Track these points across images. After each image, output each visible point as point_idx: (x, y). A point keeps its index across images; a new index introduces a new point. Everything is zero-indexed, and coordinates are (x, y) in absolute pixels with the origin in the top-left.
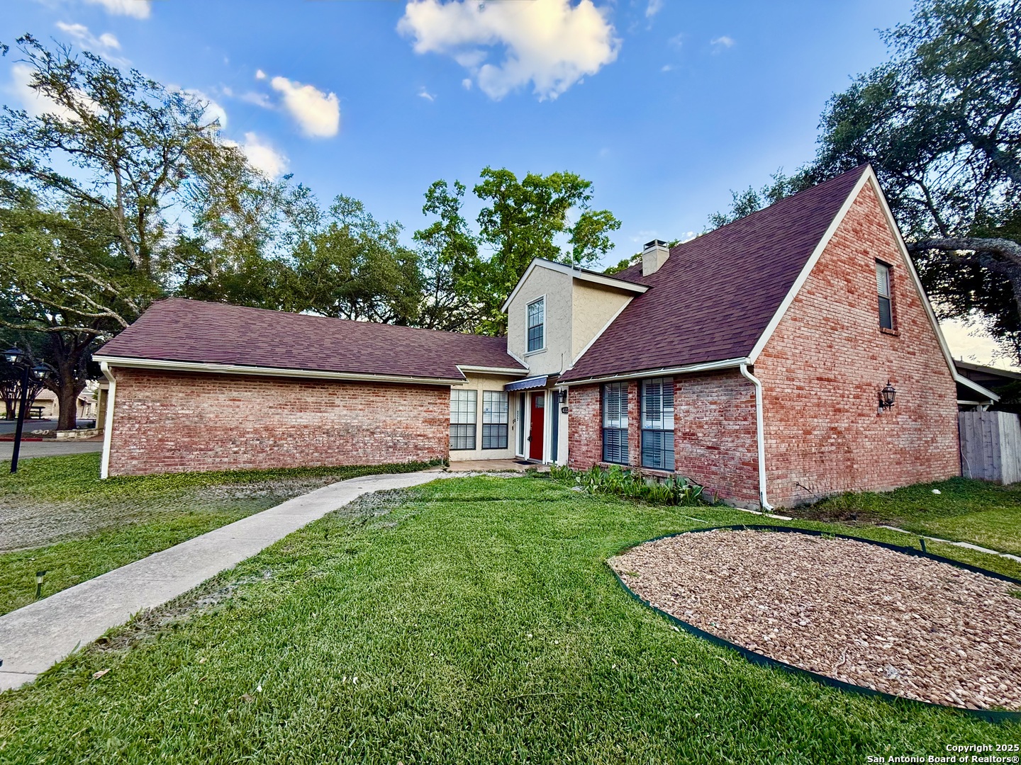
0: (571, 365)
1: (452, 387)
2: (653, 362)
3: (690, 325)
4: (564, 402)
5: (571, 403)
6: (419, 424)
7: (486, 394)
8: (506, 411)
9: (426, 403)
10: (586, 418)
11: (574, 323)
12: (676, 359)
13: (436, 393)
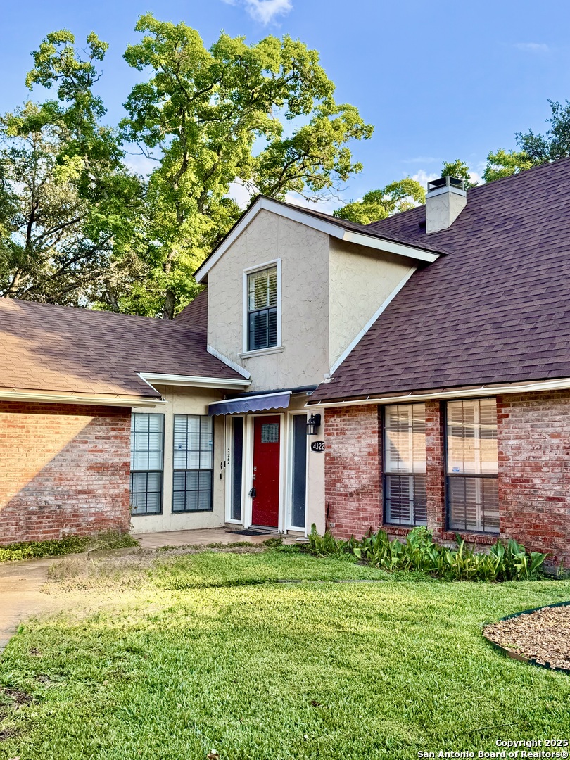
0: (328, 375)
1: (133, 410)
2: (467, 376)
3: (515, 323)
4: (316, 433)
5: (329, 434)
6: (81, 472)
7: (178, 420)
8: (209, 448)
9: (92, 437)
10: (356, 459)
11: (333, 309)
12: (501, 372)
13: (108, 420)
